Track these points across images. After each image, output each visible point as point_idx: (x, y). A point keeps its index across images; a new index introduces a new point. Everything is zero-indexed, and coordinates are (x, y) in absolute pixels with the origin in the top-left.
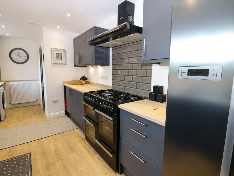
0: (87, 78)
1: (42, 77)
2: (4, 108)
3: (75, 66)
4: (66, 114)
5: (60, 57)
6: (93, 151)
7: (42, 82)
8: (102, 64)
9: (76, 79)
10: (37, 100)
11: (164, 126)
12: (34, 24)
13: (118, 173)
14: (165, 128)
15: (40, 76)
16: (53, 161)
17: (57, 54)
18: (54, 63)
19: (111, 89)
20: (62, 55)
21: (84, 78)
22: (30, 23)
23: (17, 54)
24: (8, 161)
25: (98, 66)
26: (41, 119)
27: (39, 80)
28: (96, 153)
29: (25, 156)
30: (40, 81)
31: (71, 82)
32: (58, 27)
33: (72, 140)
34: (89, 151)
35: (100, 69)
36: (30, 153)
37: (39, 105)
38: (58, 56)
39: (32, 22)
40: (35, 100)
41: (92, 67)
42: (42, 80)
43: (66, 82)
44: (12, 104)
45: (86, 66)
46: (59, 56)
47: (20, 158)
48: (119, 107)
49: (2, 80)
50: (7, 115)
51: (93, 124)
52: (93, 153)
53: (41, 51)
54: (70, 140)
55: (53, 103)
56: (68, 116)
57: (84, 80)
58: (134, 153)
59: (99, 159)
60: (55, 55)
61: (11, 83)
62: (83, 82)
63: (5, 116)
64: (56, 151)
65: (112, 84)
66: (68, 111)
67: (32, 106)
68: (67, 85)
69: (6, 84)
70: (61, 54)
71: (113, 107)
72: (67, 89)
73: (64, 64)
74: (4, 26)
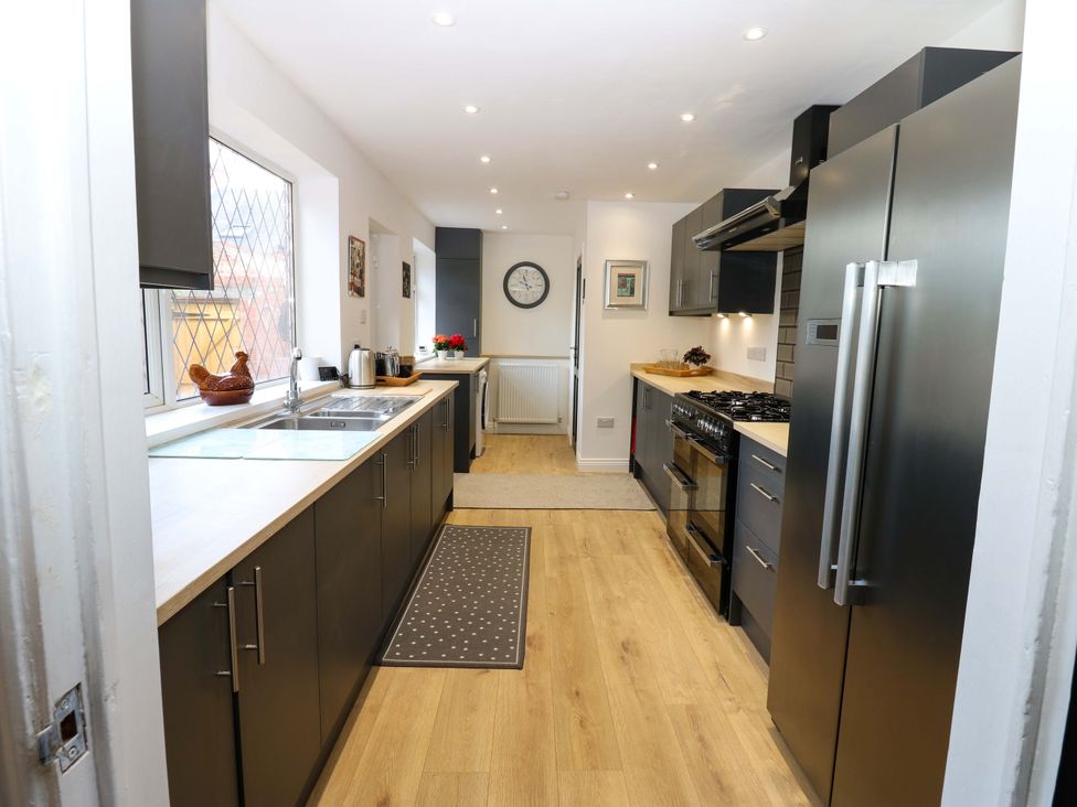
0: (709, 357)
1: (577, 349)
2: (483, 427)
3: (671, 314)
4: (631, 470)
5: (628, 285)
6: (678, 566)
7: (577, 365)
8: (752, 310)
9: (671, 357)
10: (560, 420)
11: (786, 455)
12: (568, 198)
13: (727, 619)
14: (785, 461)
15: (573, 345)
16: (574, 554)
17: (620, 276)
18: (610, 306)
19: (772, 392)
20: (636, 278)
21: (697, 356)
22: (558, 198)
23: (522, 280)
24: (489, 529)
25: (742, 314)
26: (566, 470)
27: (568, 358)
28: (686, 571)
29: (519, 531)
30: (573, 359)
31: (655, 365)
32: (629, 196)
33: (630, 531)
34: (668, 563)
35: (748, 323)
36: (530, 529)
37: (565, 436)
38: (622, 285)
39: (562, 194)
40: (555, 420)
41: (727, 316)
42: (577, 357)
43: (641, 365)
44: (500, 423)
45: (709, 315)
46: (626, 284)
47: (510, 530)
48: (735, 428)
49: (483, 353)
50: (487, 447)
51: (684, 483)
52: (676, 570)
53: (579, 270)
54: (626, 528)
55: (599, 427)
56: (636, 477)
57: (697, 363)
58: (756, 552)
59: (688, 584)
60: (616, 279)
61: (503, 363)
62: (692, 367)
63: (484, 450)
64: (585, 540)
65: (776, 377)
66: (638, 458)
67: (546, 438)
68: (642, 375)
69: (491, 364)
70: (634, 276)
71: (725, 430)
72: (640, 386)
73: (641, 307)
74: (499, 212)
